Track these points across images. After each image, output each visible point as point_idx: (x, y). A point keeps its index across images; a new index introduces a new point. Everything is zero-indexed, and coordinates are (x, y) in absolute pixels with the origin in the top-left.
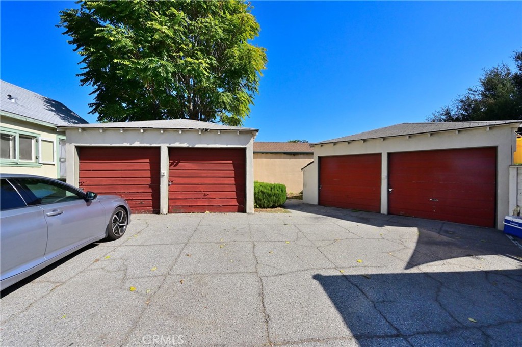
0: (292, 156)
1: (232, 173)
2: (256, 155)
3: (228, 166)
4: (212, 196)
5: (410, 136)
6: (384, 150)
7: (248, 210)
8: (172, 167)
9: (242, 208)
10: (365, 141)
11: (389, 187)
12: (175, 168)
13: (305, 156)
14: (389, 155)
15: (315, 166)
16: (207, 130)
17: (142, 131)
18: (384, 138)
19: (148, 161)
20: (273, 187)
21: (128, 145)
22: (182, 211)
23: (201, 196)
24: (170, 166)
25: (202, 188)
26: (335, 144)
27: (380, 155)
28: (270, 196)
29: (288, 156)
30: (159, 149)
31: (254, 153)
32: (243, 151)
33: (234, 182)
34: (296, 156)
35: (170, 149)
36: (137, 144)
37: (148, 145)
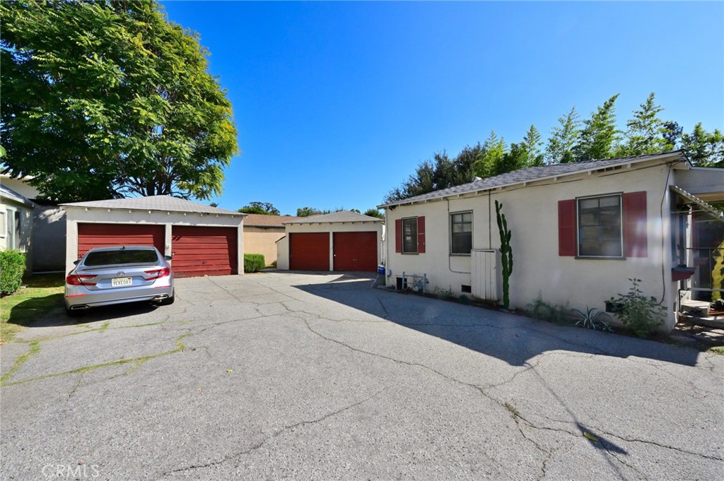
0: (264, 230)
1: (226, 246)
2: (245, 228)
3: (223, 241)
4: (209, 264)
5: (343, 223)
6: (331, 230)
7: (239, 273)
8: (174, 241)
9: (234, 271)
10: (320, 223)
11: (334, 254)
12: (178, 242)
13: (276, 230)
14: (334, 233)
15: (287, 240)
16: (208, 214)
17: (150, 212)
18: (331, 223)
19: (152, 236)
20: (255, 257)
21: (134, 223)
22: (184, 276)
23: (200, 263)
24: (173, 240)
25: (200, 257)
26: (301, 224)
27: (329, 233)
28: (253, 263)
29: (260, 230)
30: (164, 227)
31: (244, 226)
32: (236, 229)
33: (227, 252)
34: (267, 230)
35: (173, 227)
36: (143, 222)
37: (154, 223)
